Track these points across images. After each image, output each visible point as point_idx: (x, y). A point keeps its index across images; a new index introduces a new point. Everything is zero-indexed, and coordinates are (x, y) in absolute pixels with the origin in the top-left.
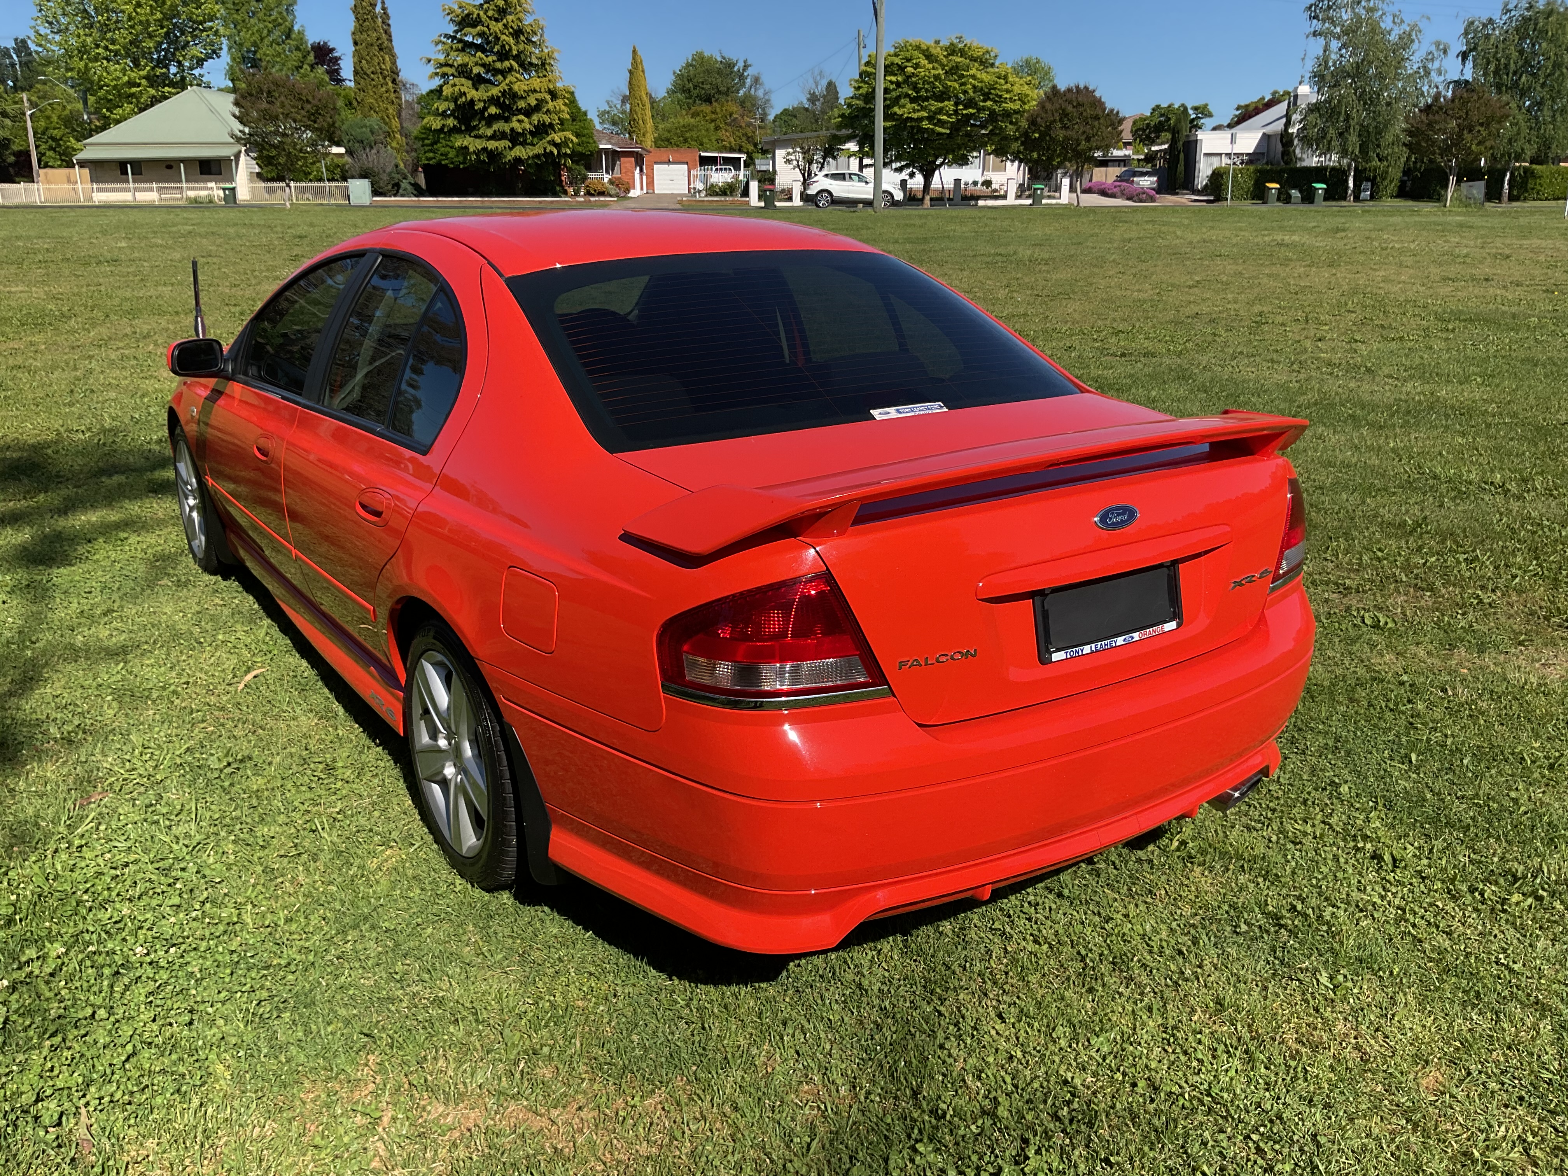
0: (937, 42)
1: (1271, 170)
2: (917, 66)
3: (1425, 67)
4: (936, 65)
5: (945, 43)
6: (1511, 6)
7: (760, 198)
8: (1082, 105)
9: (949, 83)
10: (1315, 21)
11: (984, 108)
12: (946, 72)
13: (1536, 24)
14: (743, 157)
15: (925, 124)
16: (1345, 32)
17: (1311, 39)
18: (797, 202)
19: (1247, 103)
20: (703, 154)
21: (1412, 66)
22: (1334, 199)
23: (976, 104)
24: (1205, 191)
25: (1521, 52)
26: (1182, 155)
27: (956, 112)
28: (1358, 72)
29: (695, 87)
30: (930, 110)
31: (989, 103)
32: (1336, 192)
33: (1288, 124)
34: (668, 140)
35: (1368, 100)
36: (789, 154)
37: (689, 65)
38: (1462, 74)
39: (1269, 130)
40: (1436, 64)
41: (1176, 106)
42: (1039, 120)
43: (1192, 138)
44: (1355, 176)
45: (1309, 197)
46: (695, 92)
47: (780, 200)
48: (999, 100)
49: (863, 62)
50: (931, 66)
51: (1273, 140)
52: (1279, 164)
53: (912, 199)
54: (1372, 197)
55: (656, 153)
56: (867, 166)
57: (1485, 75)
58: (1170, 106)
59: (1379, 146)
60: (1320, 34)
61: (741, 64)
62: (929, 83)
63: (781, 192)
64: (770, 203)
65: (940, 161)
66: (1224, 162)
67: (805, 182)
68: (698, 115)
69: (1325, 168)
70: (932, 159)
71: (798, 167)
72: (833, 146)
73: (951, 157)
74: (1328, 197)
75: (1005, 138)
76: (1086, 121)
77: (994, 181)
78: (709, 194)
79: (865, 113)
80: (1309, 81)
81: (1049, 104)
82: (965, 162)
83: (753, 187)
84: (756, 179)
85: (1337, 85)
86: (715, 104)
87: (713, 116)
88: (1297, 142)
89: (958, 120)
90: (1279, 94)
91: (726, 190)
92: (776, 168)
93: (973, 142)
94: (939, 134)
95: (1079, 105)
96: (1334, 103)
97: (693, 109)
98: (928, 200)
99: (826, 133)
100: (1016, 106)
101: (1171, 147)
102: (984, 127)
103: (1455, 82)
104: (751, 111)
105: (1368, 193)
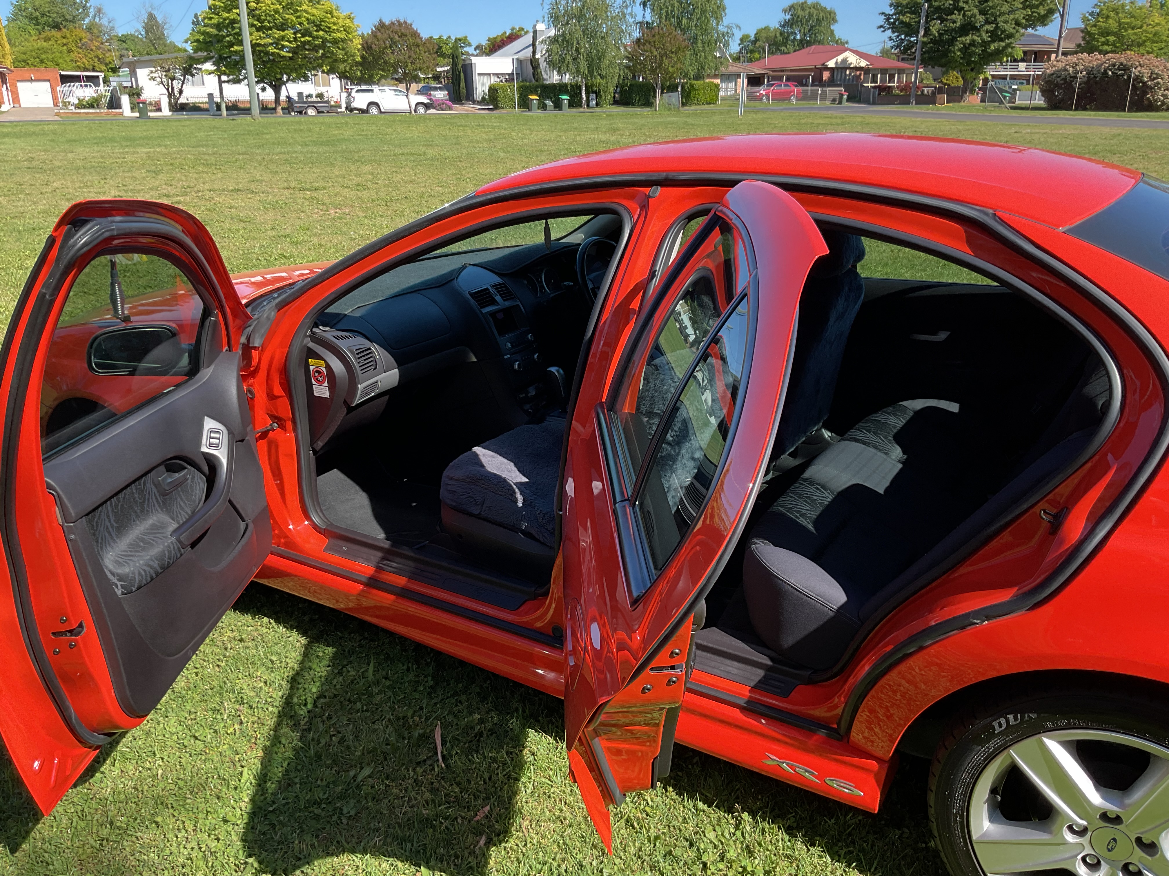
1: (530, 86)
2: (258, 2)
3: (623, 12)
4: (274, 1)
7: (132, 109)
8: (406, 36)
9: (287, 16)
11: (317, 37)
12: (283, 7)
14: (101, 75)
15: (271, 49)
18: (166, 111)
19: (495, 36)
20: (63, 73)
21: (614, 11)
22: (573, 107)
23: (311, 33)
24: (483, 101)
25: (680, 3)
26: (462, 75)
27: (295, 39)
28: (580, 15)
29: (43, 15)
30: (275, 38)
31: (321, 33)
32: (575, 102)
33: (534, 52)
34: (24, 61)
35: (590, 34)
36: (152, 72)
38: (644, 17)
39: (521, 56)
40: (629, 9)
41: (445, 38)
42: (373, 46)
43: (468, 62)
44: (586, 90)
45: (558, 106)
46: (42, 20)
47: (151, 111)
48: (328, 30)
50: (269, 2)
51: (524, 64)
52: (531, 81)
53: (265, 108)
54: (597, 104)
55: (18, 72)
56: (224, 82)
57: (660, 18)
58: (440, 38)
59: (599, 68)
62: (270, 16)
63: (151, 104)
64: (143, 114)
65: (285, 78)
66: (494, 80)
67: (170, 96)
68: (50, 39)
69: (566, 85)
70: (279, 76)
71: (162, 83)
72: (191, 66)
73: (294, 75)
74: (571, 105)
75: (336, 61)
76: (409, 48)
77: (326, 94)
78: (77, 107)
79: (219, 39)
80: (547, 20)
81: (379, 34)
82: (306, 79)
83: (125, 100)
84: (125, 93)
85: (567, 23)
86: (64, 30)
87: (64, 41)
88: (543, 65)
89: (298, 46)
90: (523, 29)
91: (93, 104)
92: (140, 84)
93: (311, 63)
94: (283, 57)
95: (402, 35)
96: (568, 37)
97: (44, 35)
98: (279, 109)
99: (182, 54)
100: (342, 35)
101: (452, 68)
102: (317, 52)
103: (640, 23)
104: (98, 37)
105: (594, 102)
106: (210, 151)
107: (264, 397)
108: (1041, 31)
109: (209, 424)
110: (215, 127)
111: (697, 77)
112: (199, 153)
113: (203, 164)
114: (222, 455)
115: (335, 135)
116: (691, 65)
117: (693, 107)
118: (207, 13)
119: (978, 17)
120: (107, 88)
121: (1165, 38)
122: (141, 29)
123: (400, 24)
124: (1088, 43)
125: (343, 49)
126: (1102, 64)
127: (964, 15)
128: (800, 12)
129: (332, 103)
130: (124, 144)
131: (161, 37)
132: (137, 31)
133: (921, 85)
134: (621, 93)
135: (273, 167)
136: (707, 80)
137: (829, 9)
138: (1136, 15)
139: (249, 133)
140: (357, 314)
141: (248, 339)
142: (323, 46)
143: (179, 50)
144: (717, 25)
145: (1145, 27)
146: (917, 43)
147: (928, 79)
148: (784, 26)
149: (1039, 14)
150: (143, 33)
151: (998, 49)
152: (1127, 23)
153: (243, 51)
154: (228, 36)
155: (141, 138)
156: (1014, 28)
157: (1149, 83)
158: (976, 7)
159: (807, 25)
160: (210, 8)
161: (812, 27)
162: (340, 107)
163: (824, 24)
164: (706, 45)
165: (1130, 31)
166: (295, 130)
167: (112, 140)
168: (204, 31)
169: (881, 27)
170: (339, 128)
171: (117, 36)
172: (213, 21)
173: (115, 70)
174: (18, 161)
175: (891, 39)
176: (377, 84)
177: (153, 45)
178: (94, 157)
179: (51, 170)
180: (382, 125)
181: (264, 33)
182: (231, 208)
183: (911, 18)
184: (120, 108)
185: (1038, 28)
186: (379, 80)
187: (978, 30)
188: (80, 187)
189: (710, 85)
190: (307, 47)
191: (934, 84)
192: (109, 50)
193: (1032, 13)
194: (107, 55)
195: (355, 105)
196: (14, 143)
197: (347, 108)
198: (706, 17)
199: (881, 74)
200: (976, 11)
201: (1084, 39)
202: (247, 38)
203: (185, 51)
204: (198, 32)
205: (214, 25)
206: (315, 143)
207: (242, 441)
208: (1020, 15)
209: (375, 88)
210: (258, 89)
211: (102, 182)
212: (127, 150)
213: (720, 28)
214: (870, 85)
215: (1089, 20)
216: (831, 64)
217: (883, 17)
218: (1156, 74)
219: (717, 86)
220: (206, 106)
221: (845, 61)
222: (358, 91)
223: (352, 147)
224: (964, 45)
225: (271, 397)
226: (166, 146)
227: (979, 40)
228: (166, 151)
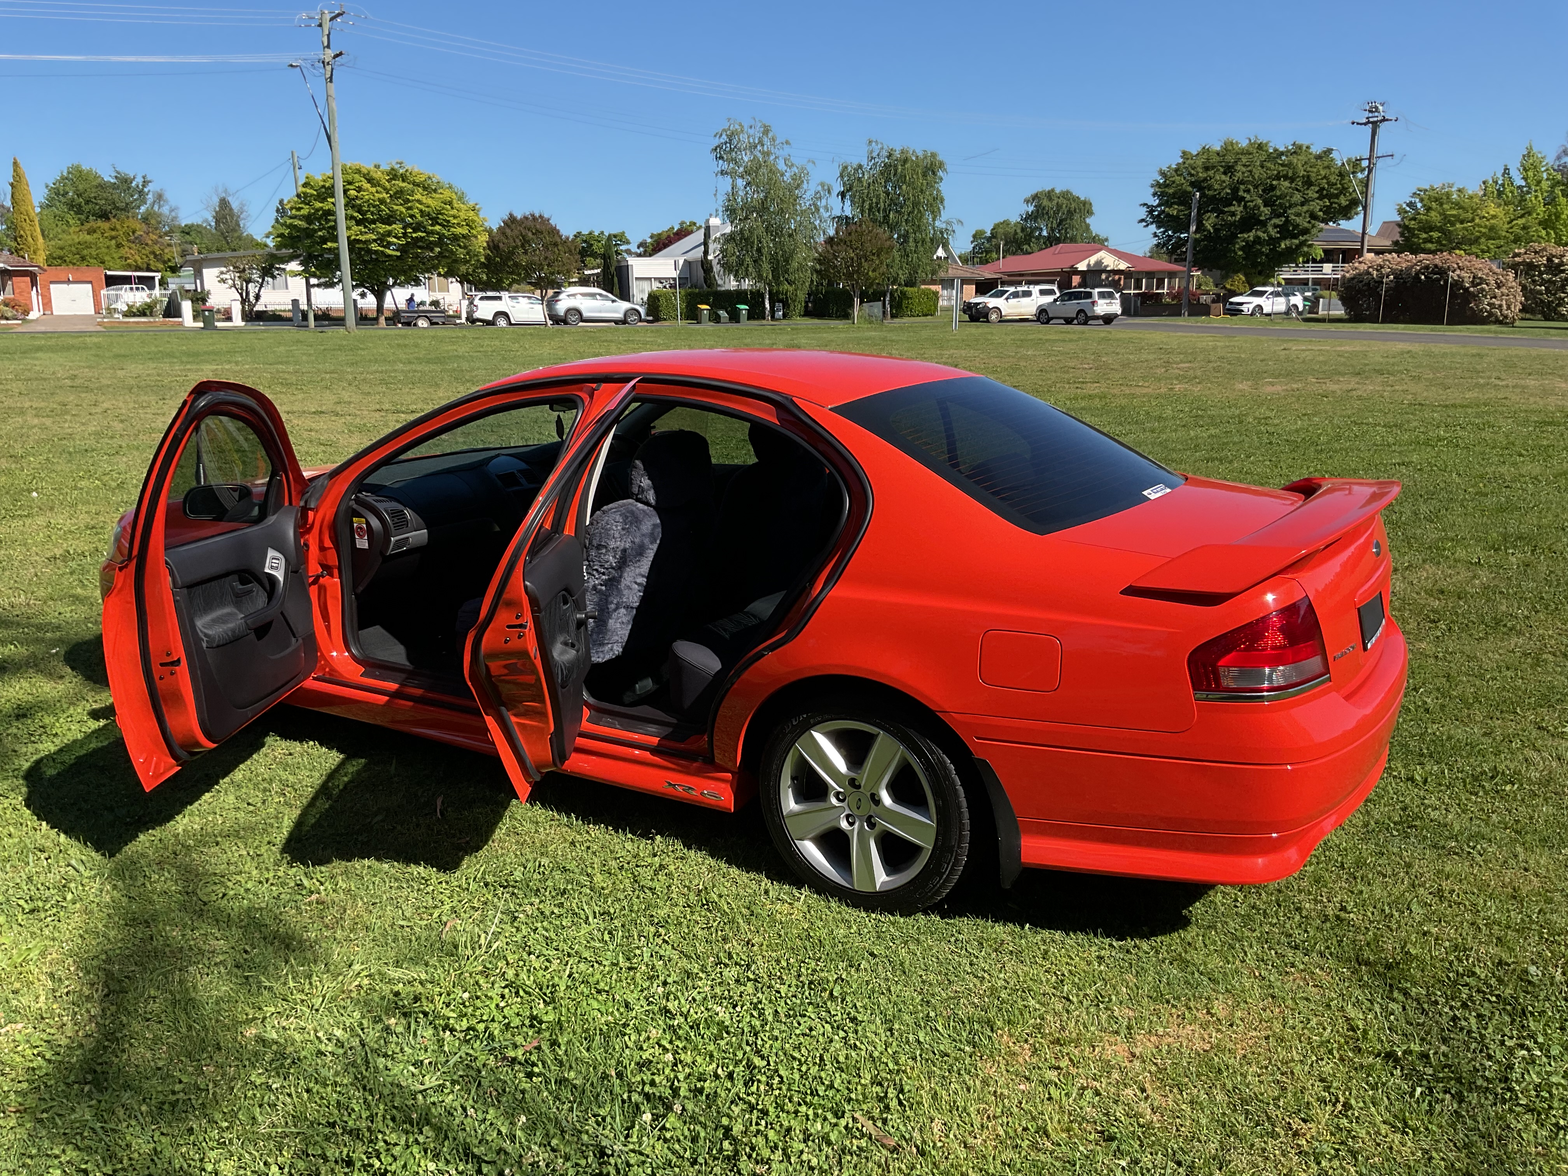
0: (377, 167)
1: (699, 293)
2: (359, 189)
3: (815, 205)
4: (379, 189)
5: (385, 167)
6: (875, 155)
7: (195, 318)
8: (542, 233)
9: (395, 207)
10: (721, 162)
11: (432, 233)
12: (391, 196)
13: (896, 171)
14: (158, 276)
15: (374, 247)
16: (747, 172)
17: (720, 176)
18: (238, 321)
19: (659, 232)
20: (109, 273)
21: (805, 203)
22: (754, 319)
23: (424, 227)
25: (887, 193)
26: (616, 279)
27: (405, 235)
28: (762, 208)
29: (87, 202)
30: (378, 233)
31: (438, 228)
32: (756, 313)
33: (706, 253)
34: (60, 258)
35: (774, 231)
36: (222, 273)
37: (63, 178)
38: (843, 211)
39: (691, 256)
40: (824, 202)
41: (596, 234)
42: (501, 245)
43: (623, 264)
45: (735, 317)
46: (86, 208)
47: (219, 321)
48: (446, 225)
49: (302, 181)
50: (374, 190)
51: (694, 266)
52: (702, 287)
53: (363, 319)
55: (52, 272)
56: (314, 286)
57: (862, 212)
58: (590, 233)
59: (787, 271)
60: (727, 173)
61: (139, 180)
62: (374, 206)
63: (219, 311)
64: (209, 325)
65: (391, 281)
66: (656, 286)
67: (243, 302)
68: (95, 231)
69: (745, 291)
70: (383, 280)
71: (234, 286)
72: (272, 266)
73: (403, 278)
74: (750, 317)
75: (456, 261)
76: (546, 247)
77: (442, 301)
78: (125, 315)
79: (309, 234)
80: (721, 214)
81: (508, 231)
82: (417, 283)
83: (187, 307)
84: (187, 298)
85: (746, 218)
86: (114, 220)
87: (113, 233)
88: (716, 268)
89: (408, 243)
90: (695, 224)
91: (145, 311)
92: (207, 287)
93: (424, 264)
94: (389, 256)
95: (538, 232)
96: (746, 234)
97: (87, 226)
98: (382, 320)
99: (261, 252)
100: (464, 231)
101: (603, 271)
102: (432, 250)
103: (838, 217)
104: (156, 229)
105: (781, 313)
106: (291, 369)
107: (317, 549)
108: (1344, 224)
109: (271, 553)
110: (298, 341)
111: (911, 283)
112: (278, 371)
113: (282, 383)
114: (280, 575)
115: (448, 351)
116: (901, 268)
117: (905, 320)
118: (295, 202)
119: (1262, 208)
120: (163, 292)
121: (1504, 234)
122: (211, 219)
123: (534, 218)
124: (1407, 239)
125: (465, 247)
126: (1412, 267)
127: (1245, 207)
128: (1045, 202)
129: (451, 313)
130: (184, 359)
131: (236, 227)
132: (206, 221)
133: (1199, 292)
134: (814, 302)
135: (366, 388)
136: (923, 287)
137: (1082, 199)
138: (1466, 206)
139: (341, 348)
140: (397, 486)
141: (306, 502)
142: (440, 242)
143: (258, 244)
144: (934, 220)
145: (1477, 221)
146: (1187, 241)
147: (1207, 284)
148: (1026, 220)
149: (1339, 205)
150: (213, 224)
151: (1291, 247)
152: (1454, 216)
153: (338, 248)
154: (320, 230)
155: (205, 353)
156: (1309, 222)
157: (1472, 289)
158: (1261, 196)
159: (1055, 217)
160: (298, 196)
161: (1061, 221)
162: (460, 318)
163: (1077, 216)
164: (919, 245)
165: (1458, 226)
166: (399, 345)
167: (171, 355)
168: (291, 224)
169: (1142, 221)
170: (453, 343)
171: (179, 227)
172: (302, 212)
173: (174, 270)
174: (58, 379)
175: (1155, 235)
176: (507, 290)
177: (225, 238)
178: (148, 375)
179: (100, 389)
180: (508, 340)
181: (365, 227)
182: (311, 430)
183: (1179, 211)
184: (180, 316)
185: (1341, 222)
186: (510, 285)
187: (1263, 224)
188: (134, 408)
189: (926, 293)
190: (420, 244)
191: (1216, 290)
192: (170, 245)
193: (1331, 203)
194: (166, 251)
195: (477, 315)
196: (50, 358)
197: (467, 319)
198: (919, 211)
199: (1148, 279)
200: (1260, 201)
201: (1402, 234)
202: (343, 234)
203: (266, 245)
204: (282, 225)
205: (303, 216)
206: (420, 360)
207: (296, 572)
208: (1316, 206)
209: (505, 295)
210: (355, 295)
211: (161, 403)
212: (188, 367)
213: (937, 223)
214: (1132, 292)
215: (1406, 212)
216: (1082, 266)
217: (1145, 209)
218: (1481, 278)
219: (936, 294)
220: (290, 315)
221: (1099, 263)
222: (482, 299)
223: (465, 365)
224: (1247, 242)
225: (322, 549)
226: (237, 363)
227: (1264, 236)
228: (238, 368)
